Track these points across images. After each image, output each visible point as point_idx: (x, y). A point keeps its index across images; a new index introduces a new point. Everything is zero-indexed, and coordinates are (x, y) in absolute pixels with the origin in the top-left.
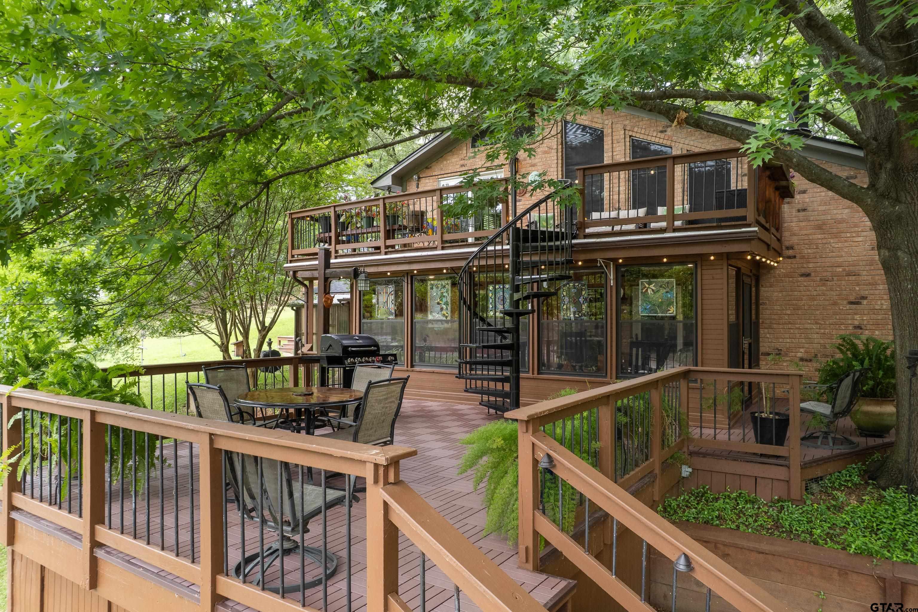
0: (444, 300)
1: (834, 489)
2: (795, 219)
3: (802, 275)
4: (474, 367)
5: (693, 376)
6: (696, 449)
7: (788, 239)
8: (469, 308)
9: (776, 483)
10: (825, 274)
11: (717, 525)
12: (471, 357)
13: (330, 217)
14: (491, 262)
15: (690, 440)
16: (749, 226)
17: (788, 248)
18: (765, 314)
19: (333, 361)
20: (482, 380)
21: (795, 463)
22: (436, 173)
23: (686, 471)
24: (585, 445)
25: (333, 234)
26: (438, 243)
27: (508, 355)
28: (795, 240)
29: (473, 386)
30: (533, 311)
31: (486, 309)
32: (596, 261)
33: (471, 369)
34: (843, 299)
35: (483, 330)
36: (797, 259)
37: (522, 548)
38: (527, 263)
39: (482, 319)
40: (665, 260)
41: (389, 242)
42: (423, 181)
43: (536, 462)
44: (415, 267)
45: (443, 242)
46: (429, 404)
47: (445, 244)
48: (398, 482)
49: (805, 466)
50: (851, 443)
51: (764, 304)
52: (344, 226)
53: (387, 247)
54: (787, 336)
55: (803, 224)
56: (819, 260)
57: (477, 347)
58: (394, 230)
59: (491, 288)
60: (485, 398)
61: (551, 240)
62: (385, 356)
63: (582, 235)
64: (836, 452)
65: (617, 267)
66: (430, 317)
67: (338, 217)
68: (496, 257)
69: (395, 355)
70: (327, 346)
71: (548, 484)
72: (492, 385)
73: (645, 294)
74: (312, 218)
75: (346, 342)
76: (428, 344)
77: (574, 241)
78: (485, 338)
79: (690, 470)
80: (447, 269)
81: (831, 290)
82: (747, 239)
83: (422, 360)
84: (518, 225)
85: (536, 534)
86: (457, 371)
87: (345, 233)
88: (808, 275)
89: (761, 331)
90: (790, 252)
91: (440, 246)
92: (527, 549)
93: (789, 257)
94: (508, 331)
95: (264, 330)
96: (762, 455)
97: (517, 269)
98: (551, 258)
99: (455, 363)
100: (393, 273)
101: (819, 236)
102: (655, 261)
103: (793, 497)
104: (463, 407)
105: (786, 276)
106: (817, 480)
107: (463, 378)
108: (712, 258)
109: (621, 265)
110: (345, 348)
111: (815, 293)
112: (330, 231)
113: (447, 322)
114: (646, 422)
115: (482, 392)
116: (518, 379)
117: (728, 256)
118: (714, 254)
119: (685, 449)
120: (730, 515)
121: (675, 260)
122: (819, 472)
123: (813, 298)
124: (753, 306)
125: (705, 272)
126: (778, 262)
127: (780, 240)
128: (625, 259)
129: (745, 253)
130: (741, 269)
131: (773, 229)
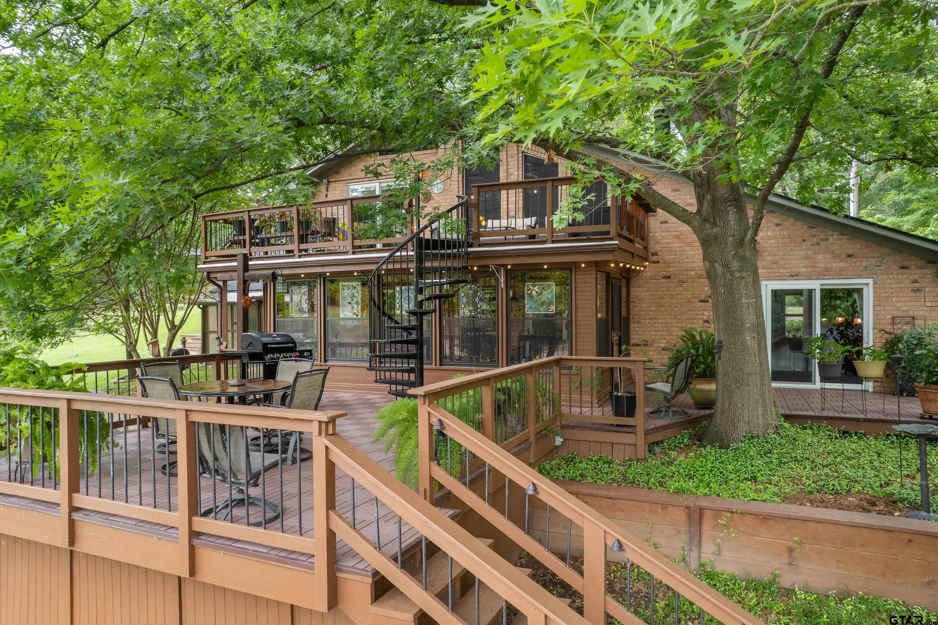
0: (355, 300)
1: (669, 449)
2: (659, 230)
3: (664, 278)
4: (383, 360)
5: (563, 364)
6: (567, 423)
7: (653, 247)
8: (379, 308)
9: (627, 447)
10: (682, 277)
11: (580, 481)
12: (380, 352)
13: (244, 221)
14: (397, 266)
15: (561, 415)
16: (612, 239)
17: (653, 254)
18: (634, 311)
19: (254, 357)
20: (390, 371)
21: (640, 430)
22: (345, 178)
23: (559, 441)
24: (471, 417)
25: (247, 237)
26: (349, 248)
27: (413, 349)
28: (658, 247)
29: (382, 377)
30: (434, 311)
31: (393, 307)
32: (488, 266)
33: (380, 363)
34: (695, 298)
35: (391, 328)
36: (660, 264)
37: (421, 489)
38: (429, 268)
39: (390, 318)
40: (545, 267)
41: (303, 246)
42: (332, 185)
43: (431, 426)
44: (328, 270)
45: (354, 247)
46: (342, 395)
47: (356, 249)
48: (334, 434)
49: (648, 433)
50: (686, 414)
51: (634, 302)
52: (258, 230)
53: (300, 251)
54: (653, 329)
55: (665, 234)
56: (677, 265)
57: (385, 343)
58: (307, 235)
59: (398, 289)
60: (393, 387)
61: (449, 248)
62: (301, 352)
63: (477, 244)
64: (674, 421)
65: (507, 272)
66: (342, 316)
67: (252, 221)
68: (401, 262)
69: (310, 351)
70: (248, 344)
71: (441, 443)
72: (399, 375)
73: (530, 295)
74: (226, 221)
75: (265, 340)
76: (338, 340)
77: (470, 249)
78: (393, 334)
79: (562, 440)
80: (357, 272)
81: (687, 290)
82: (611, 250)
83: (334, 355)
84: (421, 235)
85: (432, 479)
86: (367, 365)
87: (259, 236)
88: (669, 277)
89: (632, 325)
90: (655, 258)
91: (351, 251)
92: (425, 490)
93: (654, 262)
94: (413, 328)
95: (174, 329)
96: (617, 425)
97: (421, 273)
98: (450, 264)
99: (366, 357)
100: (307, 275)
101: (677, 245)
102: (537, 267)
103: (639, 457)
104: (373, 397)
105: (651, 278)
106: (657, 443)
107: (373, 370)
108: (583, 265)
109: (510, 270)
110: (265, 345)
111: (674, 293)
112: (245, 234)
113: (358, 319)
114: (522, 400)
115: (391, 382)
116: (422, 370)
117: (597, 263)
118: (585, 262)
119: (558, 423)
120: (590, 473)
121: (553, 267)
122: (658, 437)
123: (672, 297)
124: (624, 304)
125: (578, 277)
126: (644, 267)
127: (646, 248)
128: (513, 265)
129: (609, 261)
130: (608, 275)
131: (638, 239)
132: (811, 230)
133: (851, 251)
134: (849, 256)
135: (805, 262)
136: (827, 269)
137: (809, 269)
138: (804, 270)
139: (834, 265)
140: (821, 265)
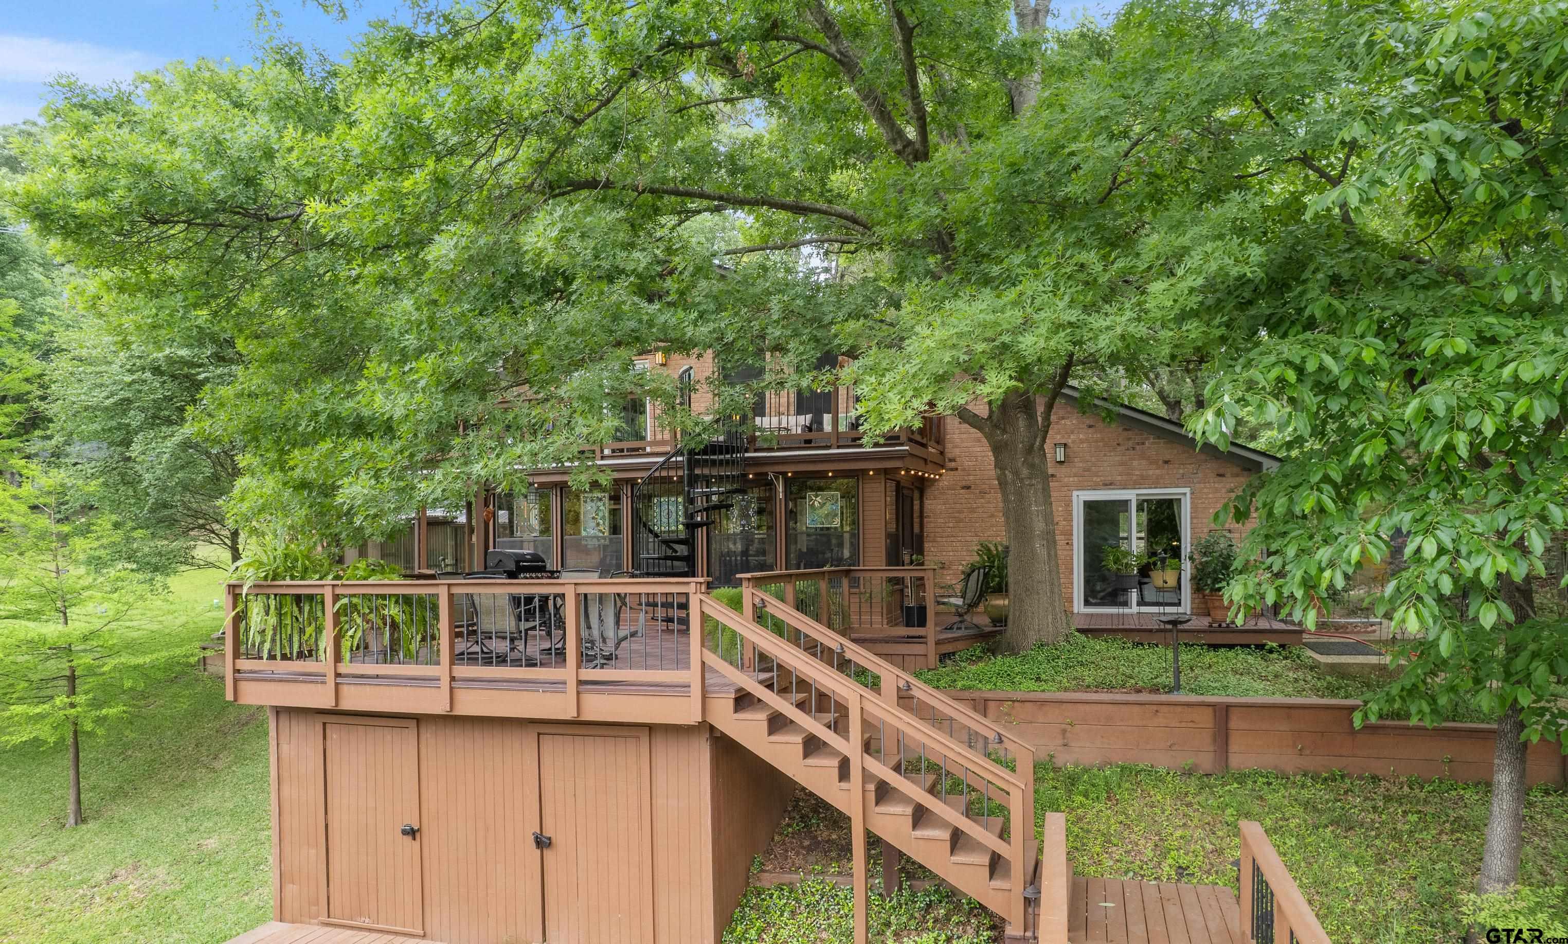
0: (601, 514)
1: (961, 660)
2: (957, 431)
3: (963, 488)
5: (852, 574)
6: (857, 636)
7: (951, 451)
9: (918, 658)
10: (980, 487)
15: (851, 628)
16: (902, 445)
17: (951, 460)
18: (929, 527)
21: (931, 640)
28: (957, 451)
32: (767, 474)
36: (959, 472)
38: (700, 476)
40: (830, 474)
49: (938, 643)
51: (928, 517)
54: (950, 549)
55: (964, 436)
56: (979, 472)
59: (658, 499)
61: (721, 453)
63: (753, 448)
64: (966, 634)
65: (786, 480)
66: (584, 533)
70: (496, 562)
73: (812, 506)
77: (747, 455)
80: (610, 480)
81: (989, 502)
82: (901, 457)
88: (968, 488)
89: (926, 545)
90: (953, 465)
93: (952, 470)
96: (909, 636)
97: (692, 482)
98: (722, 471)
101: (979, 449)
102: (822, 475)
105: (948, 488)
106: (948, 654)
108: (871, 473)
109: (790, 479)
113: (601, 537)
117: (886, 471)
118: (872, 470)
121: (839, 474)
122: (948, 648)
123: (973, 510)
124: (916, 520)
125: (866, 486)
126: (940, 475)
127: (942, 453)
128: (794, 473)
129: (900, 469)
130: (898, 483)
131: (932, 443)
132: (1126, 433)
133: (1167, 457)
134: (1166, 462)
135: (1120, 468)
136: (1143, 477)
137: (1124, 478)
138: (1119, 478)
139: (1151, 472)
140: (1137, 473)
